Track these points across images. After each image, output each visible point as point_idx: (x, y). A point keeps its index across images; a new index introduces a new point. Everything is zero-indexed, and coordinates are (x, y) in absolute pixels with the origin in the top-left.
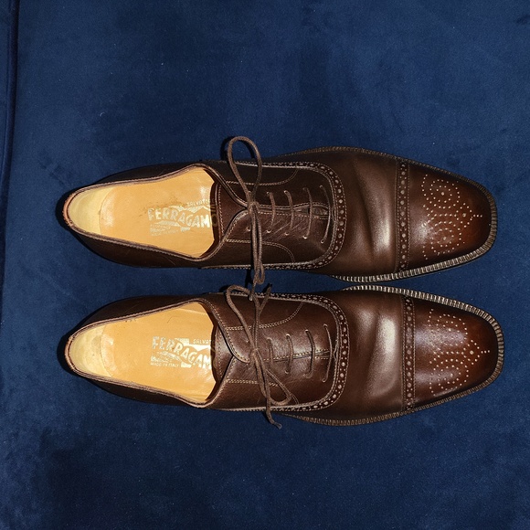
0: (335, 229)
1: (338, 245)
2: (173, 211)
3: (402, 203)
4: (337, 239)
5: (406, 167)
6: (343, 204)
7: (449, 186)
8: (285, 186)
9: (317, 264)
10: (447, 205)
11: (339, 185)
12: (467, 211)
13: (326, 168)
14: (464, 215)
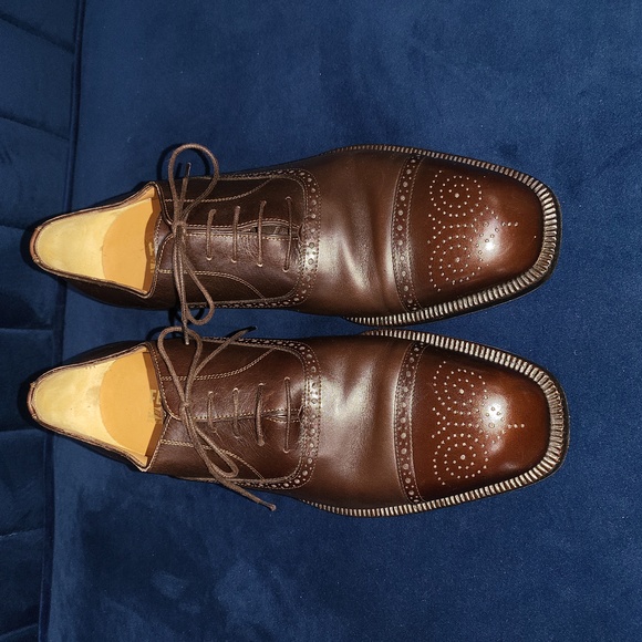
7: (468, 184)
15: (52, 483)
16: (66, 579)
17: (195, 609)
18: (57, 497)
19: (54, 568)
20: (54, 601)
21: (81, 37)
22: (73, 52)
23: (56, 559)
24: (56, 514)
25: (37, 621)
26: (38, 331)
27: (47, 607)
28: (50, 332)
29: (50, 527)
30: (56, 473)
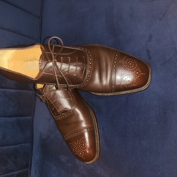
0: (87, 73)
1: (88, 79)
2: (34, 62)
3: (114, 66)
4: (88, 77)
5: (118, 53)
6: (91, 64)
7: (133, 61)
8: (69, 56)
9: (80, 86)
10: (131, 68)
11: (91, 57)
12: (139, 72)
13: (88, 51)
14: (137, 73)
15: (33, 131)
16: (36, 157)
17: (70, 165)
18: (34, 135)
19: (33, 153)
20: (33, 162)
21: (42, 15)
22: (40, 19)
23: (34, 151)
24: (34, 139)
25: (28, 168)
26: (30, 91)
27: (31, 164)
28: (33, 91)
29: (32, 143)
30: (34, 128)
